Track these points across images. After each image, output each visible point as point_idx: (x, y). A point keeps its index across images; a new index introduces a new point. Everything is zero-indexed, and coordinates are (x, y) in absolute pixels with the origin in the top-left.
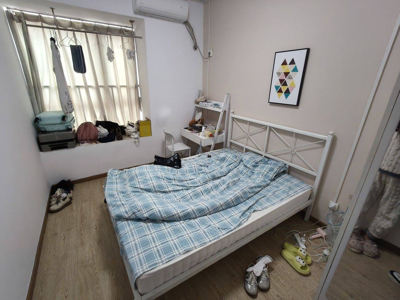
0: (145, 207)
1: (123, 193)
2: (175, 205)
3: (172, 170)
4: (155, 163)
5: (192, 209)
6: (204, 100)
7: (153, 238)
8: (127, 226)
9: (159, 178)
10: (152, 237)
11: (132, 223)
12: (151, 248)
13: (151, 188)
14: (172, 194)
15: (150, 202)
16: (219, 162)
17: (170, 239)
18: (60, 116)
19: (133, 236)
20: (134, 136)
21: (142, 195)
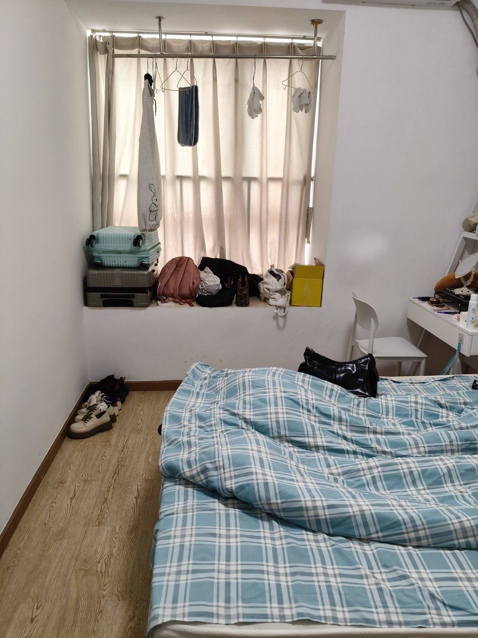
0: (233, 463)
1: (201, 418)
2: (317, 484)
3: (342, 396)
4: (303, 369)
5: (362, 511)
7: (228, 548)
8: (182, 498)
9: (298, 404)
10: (226, 546)
11: (195, 494)
12: (213, 571)
13: (270, 423)
14: (320, 455)
15: (251, 455)
17: (272, 569)
18: (132, 236)
19: (184, 524)
20: (276, 301)
21: (242, 434)
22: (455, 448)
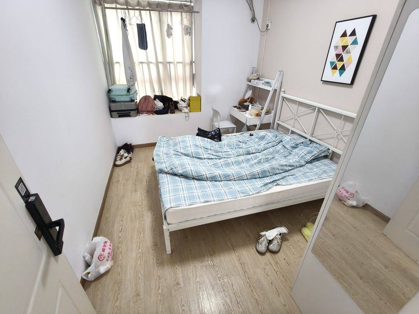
0: (180, 166)
1: (167, 154)
2: (206, 168)
3: (211, 142)
4: (198, 135)
5: (219, 174)
6: (256, 78)
8: (166, 177)
9: (197, 146)
10: (182, 188)
11: (170, 176)
12: (180, 194)
13: (189, 153)
14: (206, 160)
15: (185, 163)
16: (258, 140)
17: (196, 192)
18: (126, 88)
19: (168, 184)
20: (185, 111)
21: (181, 157)
22: (244, 154)
